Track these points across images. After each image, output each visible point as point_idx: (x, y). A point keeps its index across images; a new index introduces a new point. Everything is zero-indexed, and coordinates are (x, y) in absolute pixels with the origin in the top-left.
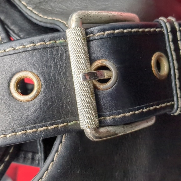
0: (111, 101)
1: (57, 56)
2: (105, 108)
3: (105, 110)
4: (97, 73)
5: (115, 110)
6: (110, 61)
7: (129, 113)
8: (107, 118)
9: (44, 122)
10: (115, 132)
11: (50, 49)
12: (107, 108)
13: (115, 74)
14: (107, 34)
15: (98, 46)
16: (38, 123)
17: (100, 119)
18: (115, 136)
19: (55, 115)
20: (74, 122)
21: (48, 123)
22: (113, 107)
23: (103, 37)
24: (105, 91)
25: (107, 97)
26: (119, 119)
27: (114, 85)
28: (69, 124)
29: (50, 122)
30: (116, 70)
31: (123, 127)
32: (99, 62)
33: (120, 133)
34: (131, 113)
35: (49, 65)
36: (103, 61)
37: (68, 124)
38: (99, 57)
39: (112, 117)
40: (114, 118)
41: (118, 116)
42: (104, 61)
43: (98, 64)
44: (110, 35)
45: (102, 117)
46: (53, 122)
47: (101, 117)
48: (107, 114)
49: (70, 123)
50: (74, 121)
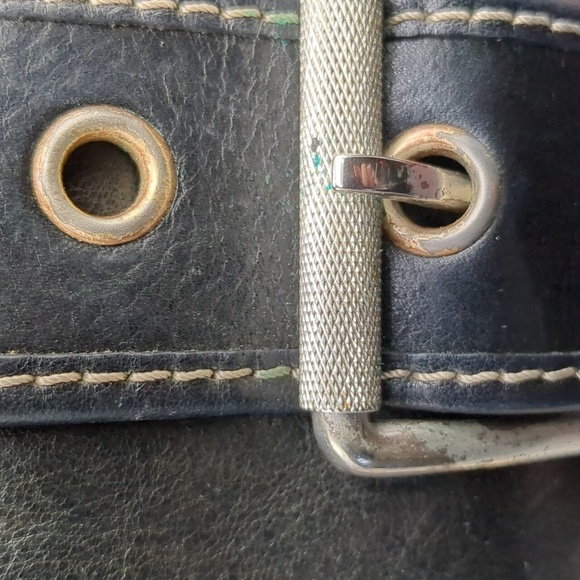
0: (451, 310)
1: (257, 76)
2: (419, 336)
3: (417, 342)
4: (405, 169)
5: (460, 348)
6: (476, 138)
7: (519, 374)
8: (421, 376)
9: (160, 349)
10: (444, 451)
11: (234, 43)
12: (428, 336)
13: (487, 194)
14: (483, 22)
15: (435, 66)
16: (133, 348)
17: (388, 375)
18: (439, 468)
19: (211, 327)
20: (279, 371)
21: (178, 354)
22: (454, 337)
23: (463, 30)
24: (431, 260)
25: (437, 288)
26: (469, 390)
27: (474, 242)
28: (259, 374)
29: (184, 353)
30: (496, 178)
31: (481, 437)
32: (429, 135)
33: (464, 458)
34: (526, 374)
35: (220, 106)
36: (444, 131)
37: (252, 375)
38: (430, 111)
39: (443, 375)
40: (451, 384)
41: (469, 377)
42: (450, 131)
43: (422, 142)
44: (494, 30)
45: (400, 372)
46: (199, 353)
47: (394, 368)
48: (421, 360)
49: (263, 372)
50: (278, 368)
